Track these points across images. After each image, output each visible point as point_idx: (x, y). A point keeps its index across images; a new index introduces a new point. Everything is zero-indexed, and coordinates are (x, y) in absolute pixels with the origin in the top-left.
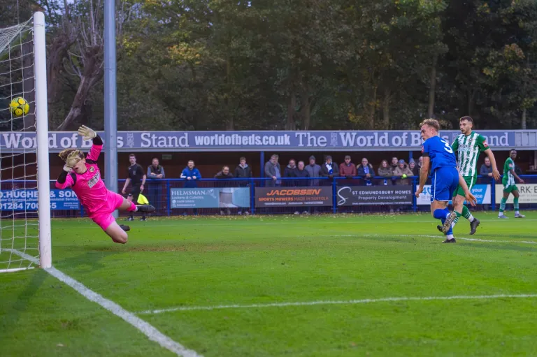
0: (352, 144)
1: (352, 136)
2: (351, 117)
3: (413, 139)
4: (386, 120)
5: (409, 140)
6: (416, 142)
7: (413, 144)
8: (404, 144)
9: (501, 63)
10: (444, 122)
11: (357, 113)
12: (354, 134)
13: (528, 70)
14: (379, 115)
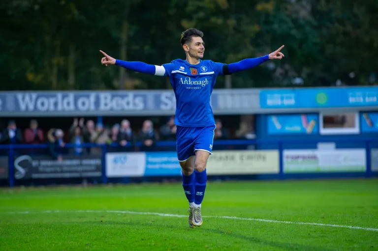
0: (31, 107)
1: (31, 99)
2: (30, 77)
3: (102, 102)
4: (71, 80)
5: (97, 103)
6: (106, 105)
7: (102, 107)
8: (92, 107)
9: (201, 14)
10: (137, 82)
11: (36, 71)
12: (34, 95)
13: (232, 22)
14: (63, 74)
